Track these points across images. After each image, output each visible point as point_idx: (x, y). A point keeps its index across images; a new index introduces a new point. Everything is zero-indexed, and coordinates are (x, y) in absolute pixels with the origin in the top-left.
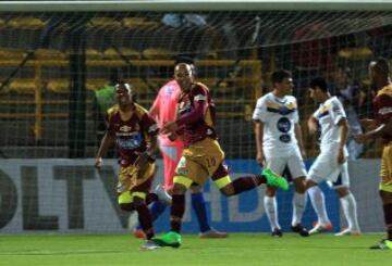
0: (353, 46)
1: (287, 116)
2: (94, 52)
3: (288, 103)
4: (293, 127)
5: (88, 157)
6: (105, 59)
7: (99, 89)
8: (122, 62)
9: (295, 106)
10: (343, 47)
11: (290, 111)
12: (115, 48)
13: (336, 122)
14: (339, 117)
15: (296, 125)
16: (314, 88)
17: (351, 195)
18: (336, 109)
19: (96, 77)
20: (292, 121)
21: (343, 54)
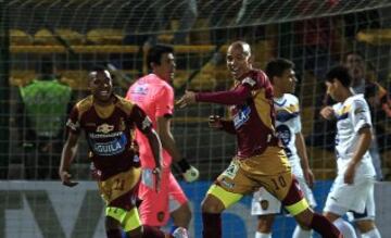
0: (376, 26)
1: (287, 123)
2: (22, 34)
3: (287, 105)
4: (293, 138)
5: (12, 178)
6: (35, 43)
7: (24, 85)
8: (60, 48)
9: (297, 109)
10: (362, 28)
11: (290, 117)
12: (50, 28)
13: (357, 129)
14: (362, 123)
15: (297, 135)
16: (332, 82)
17: (376, 231)
18: (359, 111)
19: (23, 68)
20: (293, 130)
21: (363, 37)
